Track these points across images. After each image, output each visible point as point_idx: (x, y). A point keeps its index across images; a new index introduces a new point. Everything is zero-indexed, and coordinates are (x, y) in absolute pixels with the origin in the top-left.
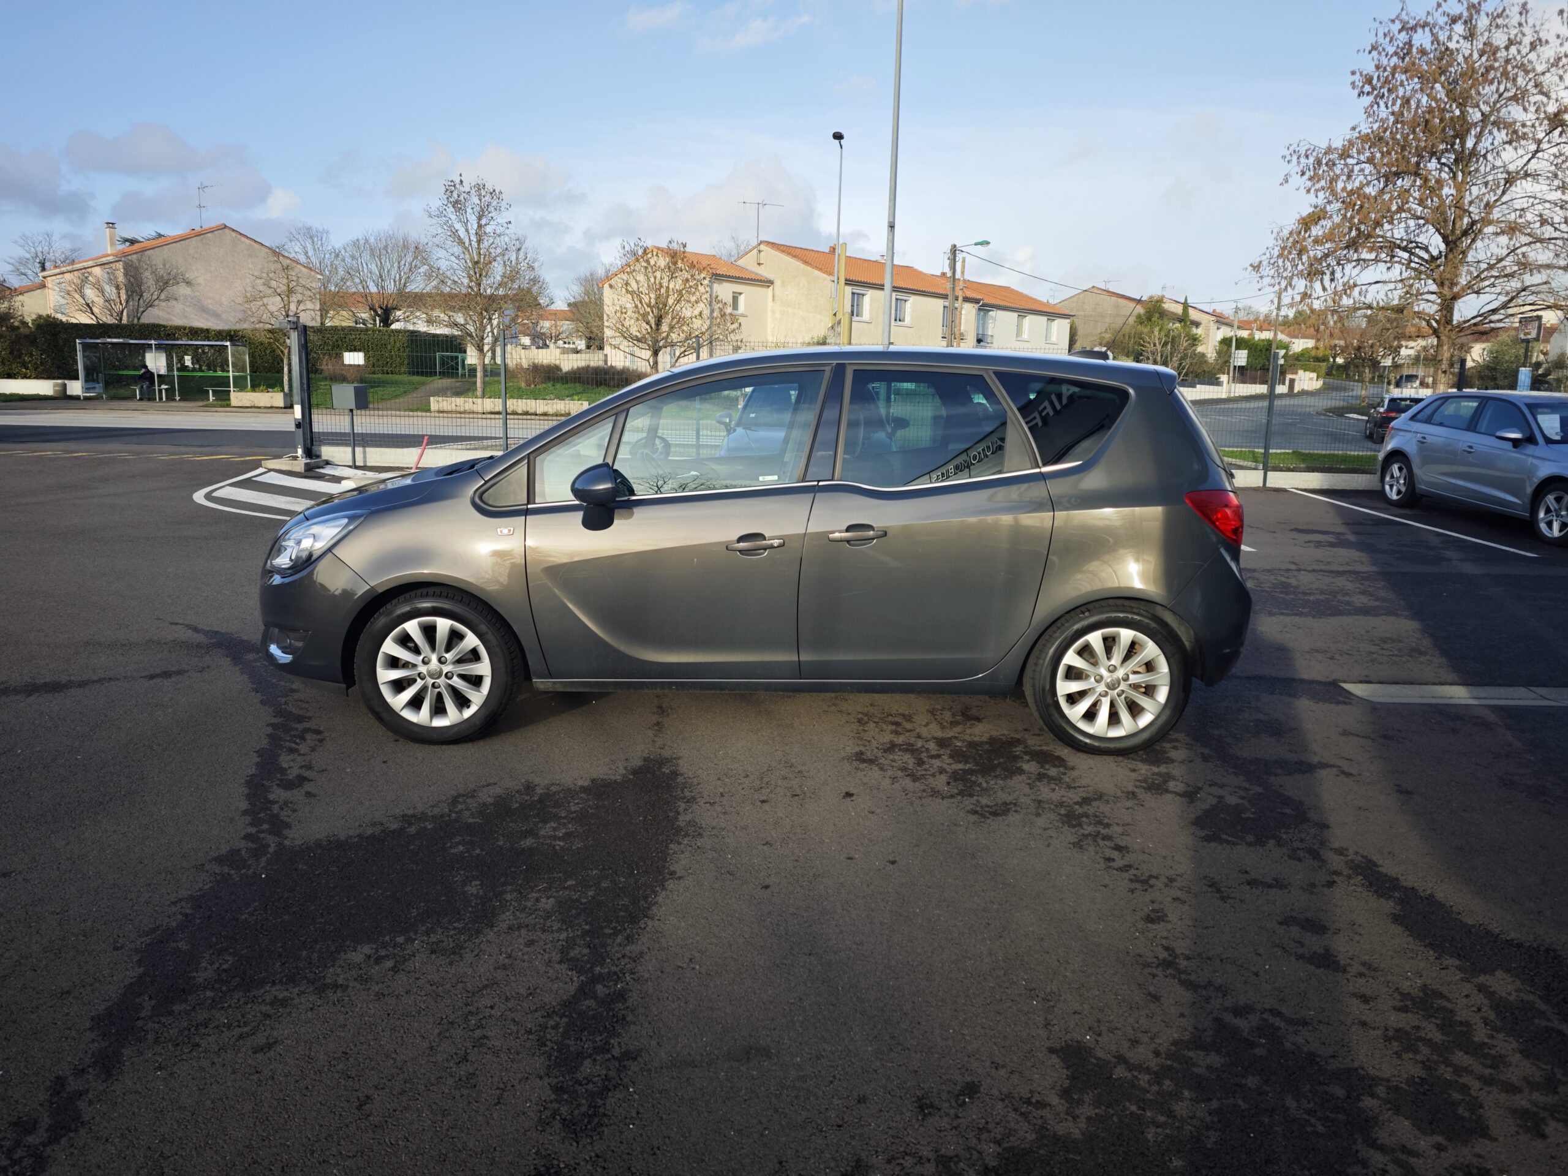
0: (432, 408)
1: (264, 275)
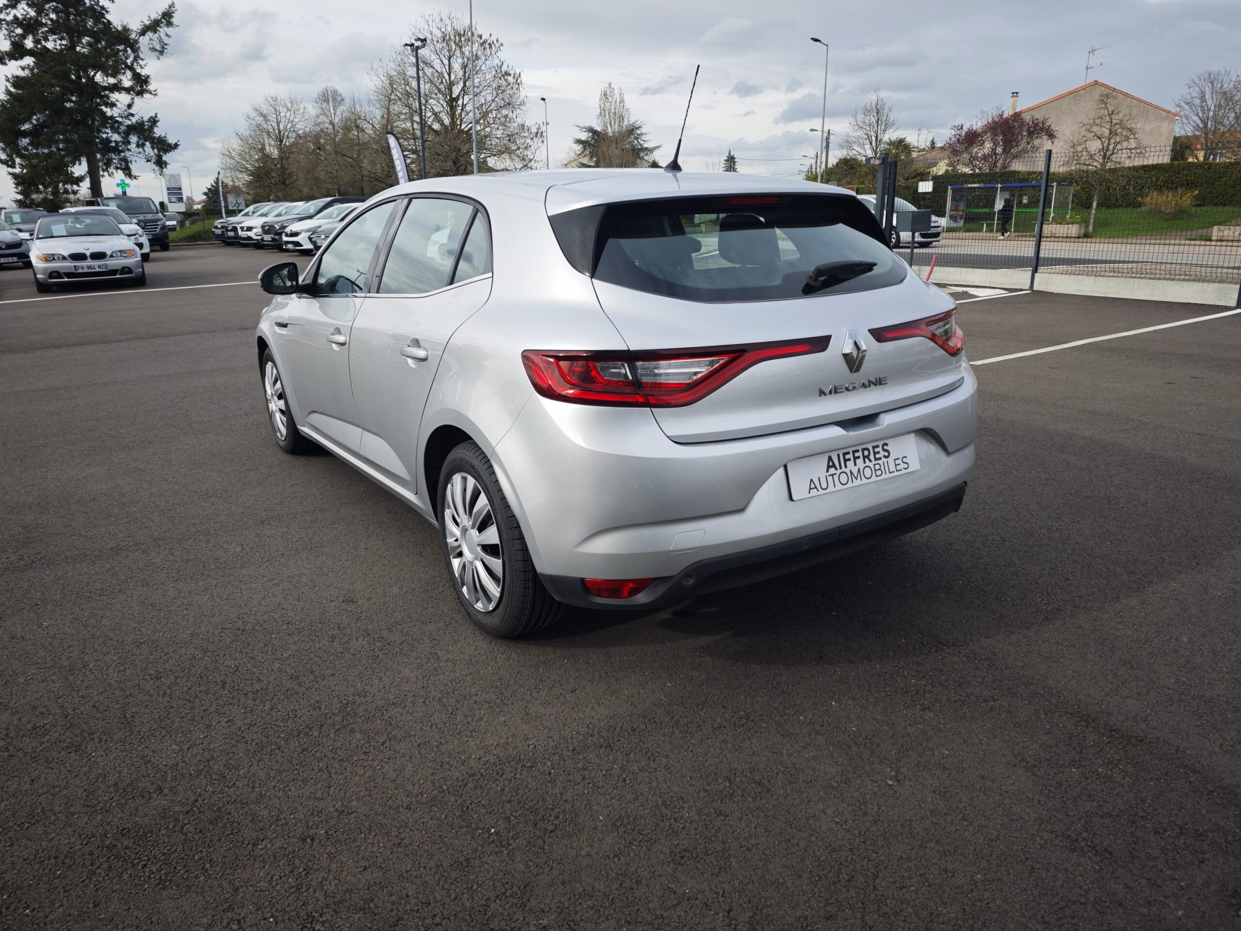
0: (1214, 238)
1: (1091, 122)
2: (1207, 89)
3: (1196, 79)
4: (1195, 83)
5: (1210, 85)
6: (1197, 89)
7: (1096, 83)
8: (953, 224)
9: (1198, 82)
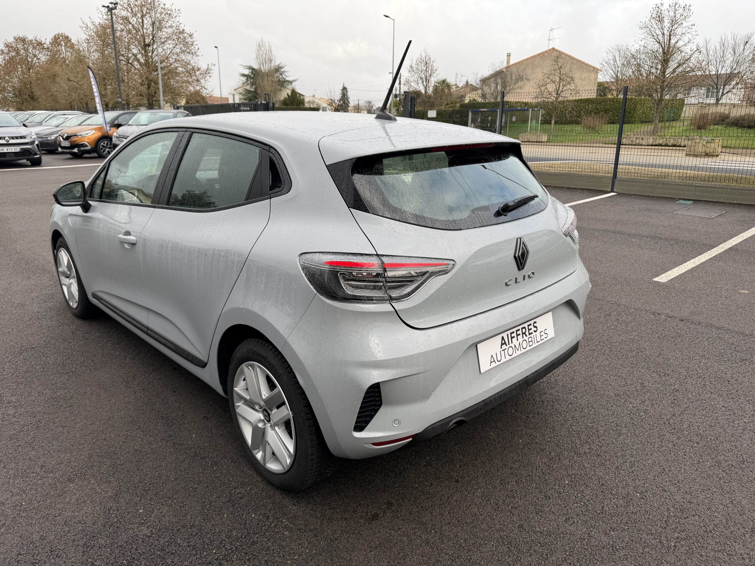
1: (549, 72)
2: (617, 55)
3: (610, 49)
4: (610, 51)
5: (618, 52)
6: (611, 54)
7: (553, 48)
9: (611, 50)
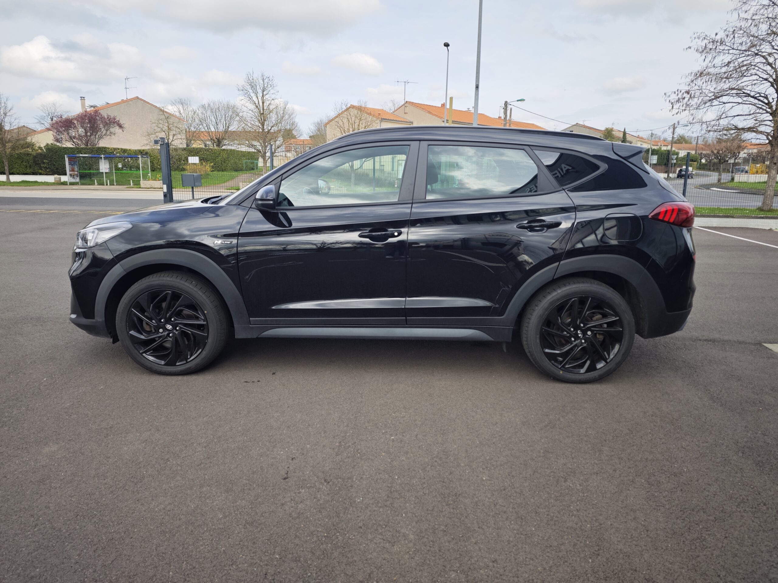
7: (137, 98)
8: (73, 180)
